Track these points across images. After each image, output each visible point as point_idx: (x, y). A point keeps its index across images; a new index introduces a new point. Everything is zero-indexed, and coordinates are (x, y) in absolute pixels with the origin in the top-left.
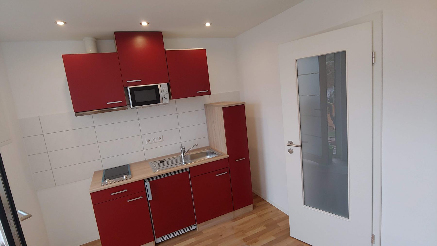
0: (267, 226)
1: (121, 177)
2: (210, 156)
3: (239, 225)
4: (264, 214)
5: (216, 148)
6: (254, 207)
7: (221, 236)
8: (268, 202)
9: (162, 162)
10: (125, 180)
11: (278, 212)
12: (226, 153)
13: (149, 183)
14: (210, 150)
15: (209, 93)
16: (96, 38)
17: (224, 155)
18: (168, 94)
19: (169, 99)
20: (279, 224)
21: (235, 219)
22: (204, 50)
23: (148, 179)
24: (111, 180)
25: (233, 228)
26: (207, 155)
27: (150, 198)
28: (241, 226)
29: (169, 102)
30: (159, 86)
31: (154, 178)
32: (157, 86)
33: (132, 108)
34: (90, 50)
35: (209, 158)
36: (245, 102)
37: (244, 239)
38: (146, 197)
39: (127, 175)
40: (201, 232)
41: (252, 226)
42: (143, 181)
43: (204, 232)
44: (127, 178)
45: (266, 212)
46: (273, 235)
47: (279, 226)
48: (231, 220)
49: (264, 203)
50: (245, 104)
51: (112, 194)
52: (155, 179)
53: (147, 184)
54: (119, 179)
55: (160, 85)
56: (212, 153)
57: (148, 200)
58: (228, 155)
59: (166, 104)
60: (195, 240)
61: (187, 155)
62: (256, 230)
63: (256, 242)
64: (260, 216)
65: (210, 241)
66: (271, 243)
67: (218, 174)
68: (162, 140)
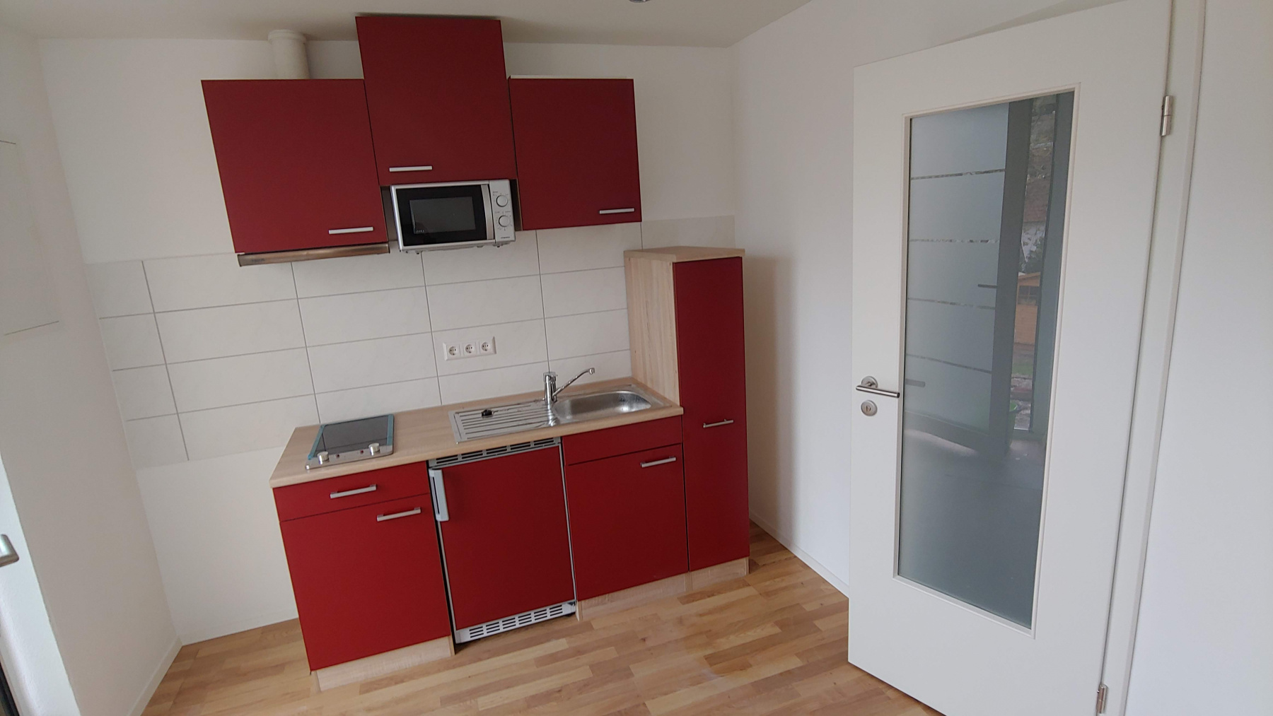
0: (781, 624)
1: (364, 450)
2: (631, 407)
3: (701, 615)
4: (777, 590)
6: (753, 567)
7: (644, 640)
8: (795, 557)
9: (487, 413)
10: (372, 460)
12: (678, 401)
13: (441, 471)
14: (633, 389)
15: (636, 217)
16: (304, 35)
17: (671, 406)
18: (511, 214)
19: (512, 228)
20: (818, 623)
21: (690, 598)
22: (629, 82)
23: (437, 459)
24: (335, 456)
25: (680, 621)
26: (623, 404)
27: (442, 516)
28: (706, 618)
29: (513, 239)
30: (484, 189)
31: (457, 459)
32: (479, 187)
33: (403, 250)
34: (287, 69)
35: (626, 413)
36: (744, 251)
37: (707, 658)
38: (430, 510)
39: (380, 445)
40: (587, 626)
41: (738, 622)
42: (426, 464)
43: (595, 626)
45: (784, 584)
46: (798, 655)
47: (819, 630)
48: (679, 599)
49: (783, 558)
50: (744, 255)
51: (332, 496)
52: (461, 462)
53: (436, 475)
54: (356, 454)
55: (488, 185)
56: (637, 399)
57: (436, 521)
58: (682, 409)
59: (503, 243)
60: (567, 646)
61: (560, 397)
62: (749, 633)
63: (744, 667)
64: (767, 594)
65: (610, 653)
66: (788, 675)
67: (647, 462)
68: (492, 351)
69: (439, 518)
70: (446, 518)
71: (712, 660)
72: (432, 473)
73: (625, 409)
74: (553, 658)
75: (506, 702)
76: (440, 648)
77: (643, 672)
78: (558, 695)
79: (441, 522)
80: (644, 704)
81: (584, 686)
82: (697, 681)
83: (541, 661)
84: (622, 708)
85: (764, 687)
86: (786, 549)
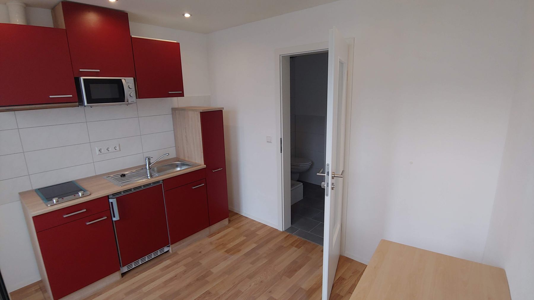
0: (246, 236)
1: (76, 195)
2: (181, 168)
3: (218, 240)
4: (240, 226)
5: (187, 159)
6: (230, 221)
7: (200, 252)
8: (242, 215)
9: (123, 175)
10: (80, 199)
11: (254, 222)
12: (203, 163)
13: (115, 199)
14: (180, 161)
15: (182, 95)
16: (25, 4)
17: (201, 165)
18: (134, 92)
19: (135, 98)
20: (257, 233)
21: (211, 235)
22: (178, 44)
23: (113, 194)
24: (61, 199)
25: (211, 243)
26: (177, 167)
27: (116, 218)
28: (220, 240)
29: (136, 102)
30: (123, 81)
31: (121, 193)
32: (121, 80)
33: (87, 106)
34: (17, 20)
35: (179, 170)
36: (223, 108)
37: (225, 251)
38: (110, 217)
39: (84, 192)
40: (175, 254)
41: (231, 239)
42: (107, 197)
43: (179, 253)
44: (83, 196)
45: (242, 224)
46: (255, 243)
48: (207, 237)
49: (239, 216)
50: (223, 109)
51: (65, 216)
52: (123, 194)
53: (113, 201)
54: (72, 197)
55: (125, 79)
56: (184, 165)
57: (113, 221)
58: (205, 165)
59: (131, 104)
60: (171, 262)
61: (152, 167)
62: (236, 241)
63: (239, 251)
64: (238, 228)
65: (190, 259)
66: (254, 250)
67: (194, 187)
68: (119, 150)
69: (114, 219)
70: (118, 219)
71: (227, 252)
72: (111, 200)
73: (179, 169)
74: (167, 267)
75: (154, 286)
76: (116, 277)
77: (204, 262)
78: (176, 278)
79: (115, 221)
80: (210, 271)
81: (185, 272)
82: (225, 259)
83: (162, 270)
84: (202, 274)
85: (248, 254)
86: (238, 214)
